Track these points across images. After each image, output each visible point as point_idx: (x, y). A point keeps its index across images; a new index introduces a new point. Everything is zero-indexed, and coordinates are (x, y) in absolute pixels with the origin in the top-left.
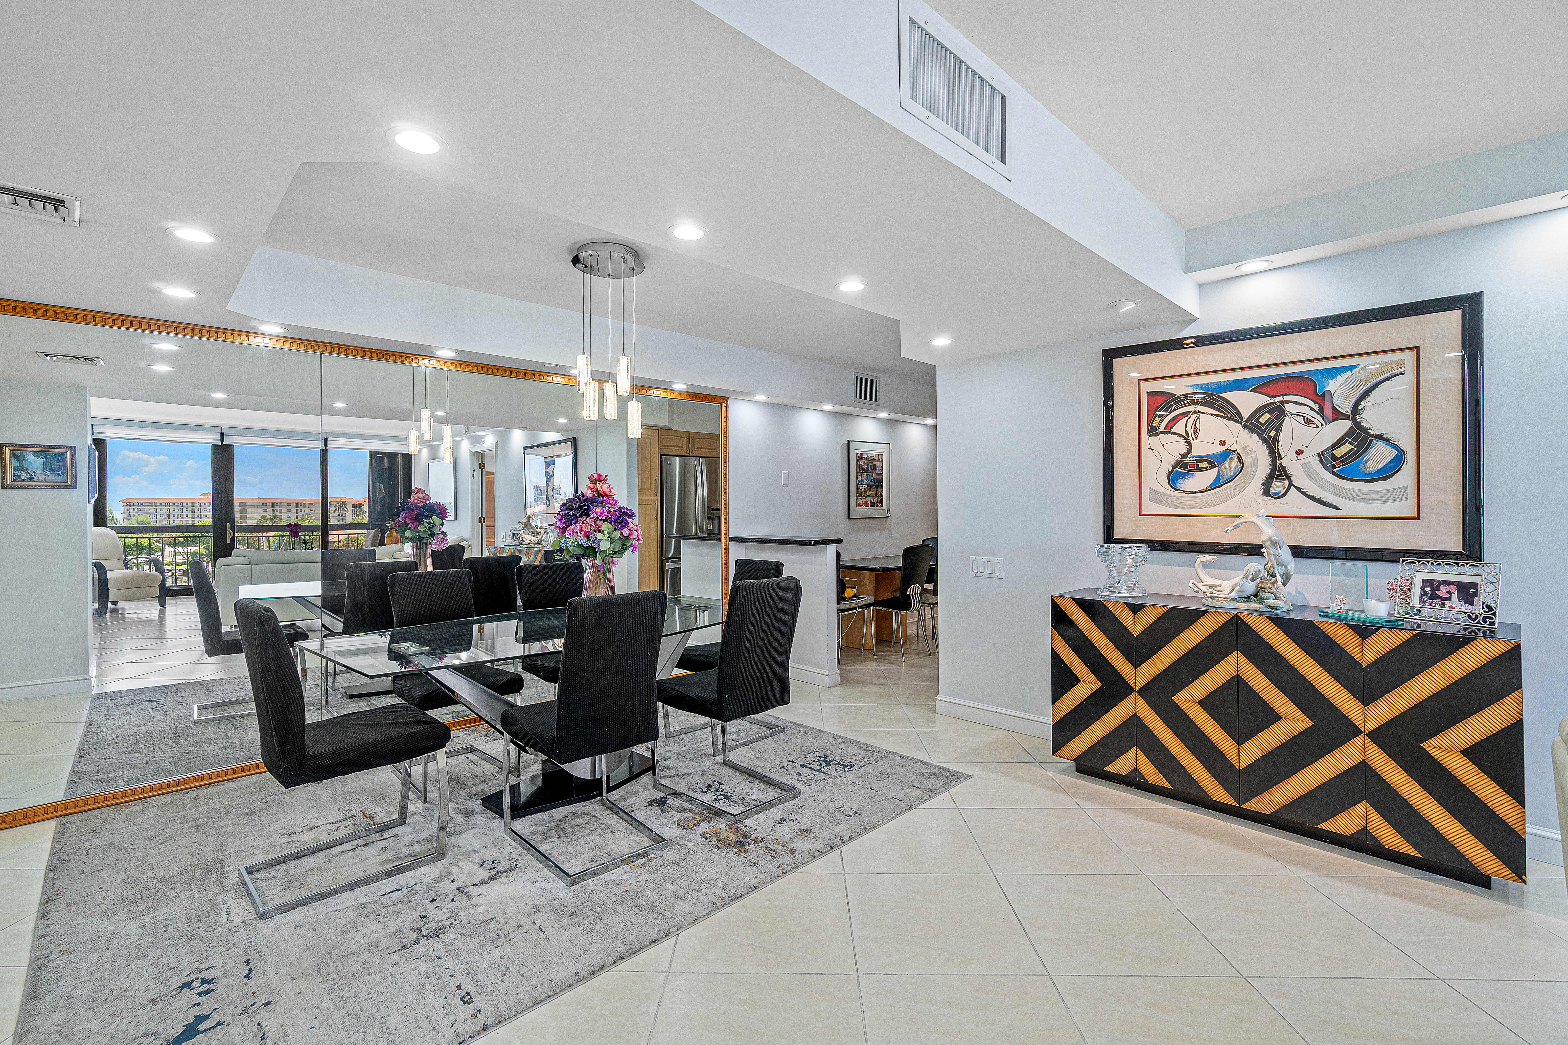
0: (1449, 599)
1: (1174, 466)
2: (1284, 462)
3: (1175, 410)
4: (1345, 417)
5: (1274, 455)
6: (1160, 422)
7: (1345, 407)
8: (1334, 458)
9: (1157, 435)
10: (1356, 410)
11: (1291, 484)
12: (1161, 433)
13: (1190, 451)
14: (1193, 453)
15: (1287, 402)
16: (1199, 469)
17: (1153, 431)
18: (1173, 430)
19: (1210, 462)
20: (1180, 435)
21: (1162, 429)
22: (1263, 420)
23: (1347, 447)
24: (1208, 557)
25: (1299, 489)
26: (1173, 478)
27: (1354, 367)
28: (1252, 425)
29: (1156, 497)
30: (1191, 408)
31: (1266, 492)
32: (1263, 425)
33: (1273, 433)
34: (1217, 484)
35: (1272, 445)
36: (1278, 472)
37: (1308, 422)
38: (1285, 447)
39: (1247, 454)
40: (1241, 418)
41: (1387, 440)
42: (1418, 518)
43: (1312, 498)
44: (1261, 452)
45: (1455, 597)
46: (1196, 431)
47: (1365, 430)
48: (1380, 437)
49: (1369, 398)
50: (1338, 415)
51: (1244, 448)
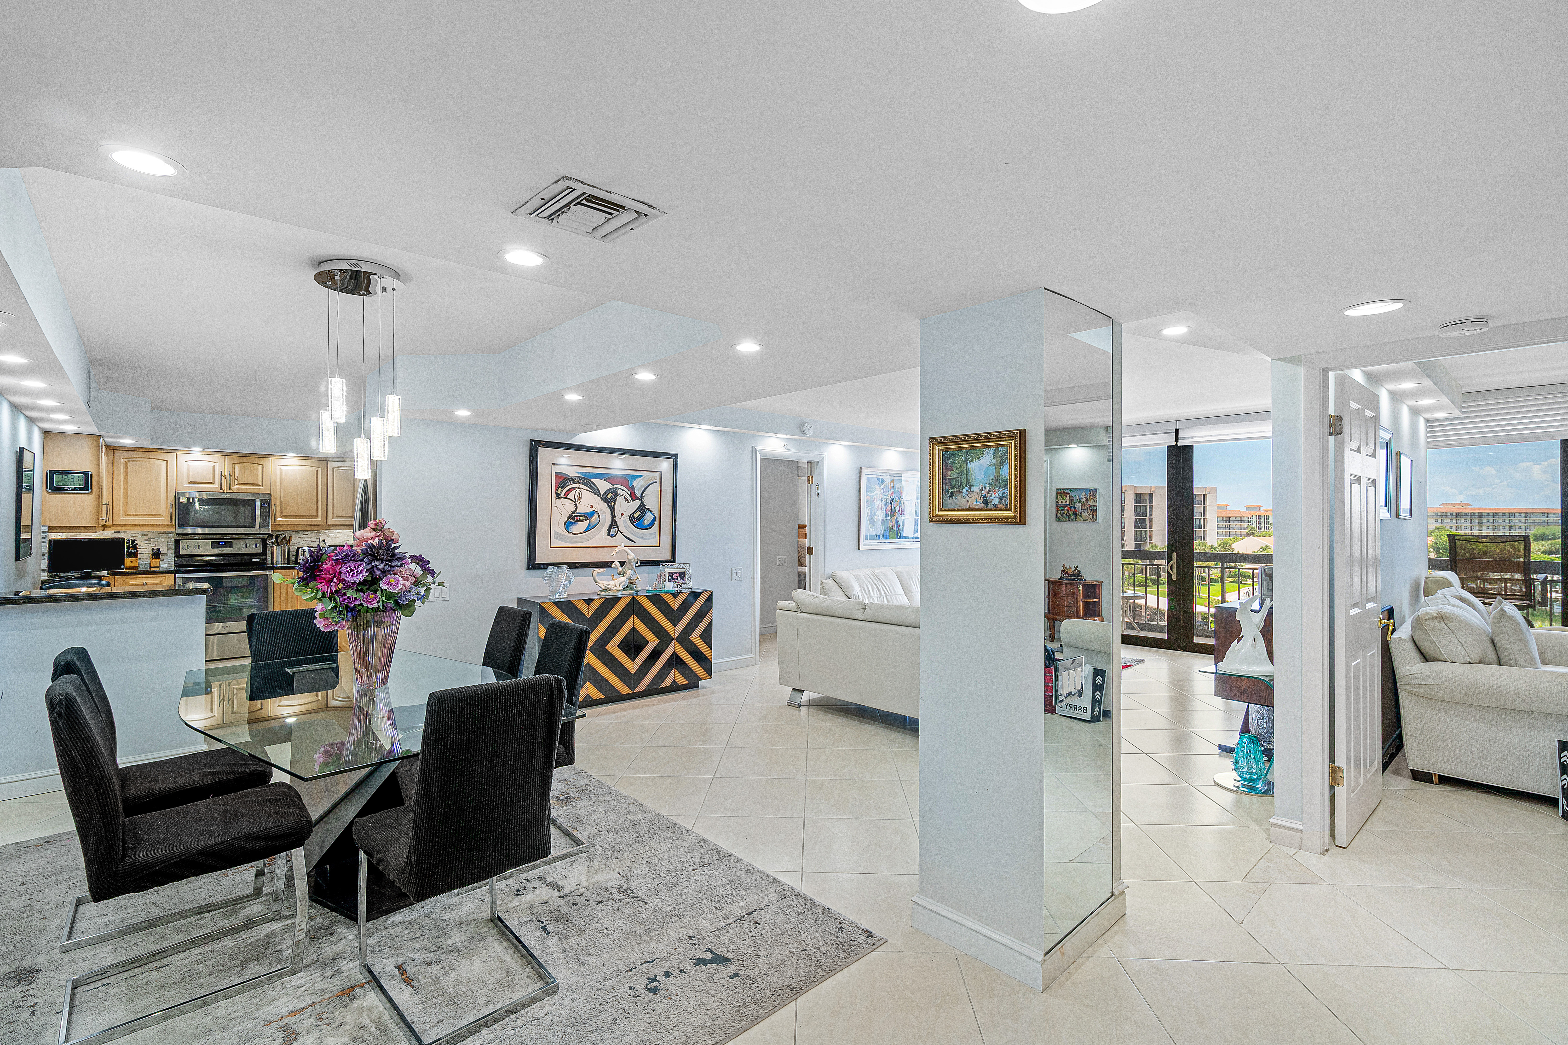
0: (677, 579)
1: (569, 518)
2: (616, 519)
3: (569, 485)
4: (638, 499)
5: (613, 514)
6: (562, 491)
7: (639, 495)
8: (635, 518)
9: (559, 498)
10: (642, 497)
11: (618, 530)
12: (562, 497)
13: (576, 509)
14: (578, 511)
15: (619, 489)
16: (580, 521)
17: (558, 496)
18: (568, 497)
19: (585, 517)
20: (572, 500)
21: (562, 496)
22: (609, 496)
23: (639, 513)
24: (602, 570)
25: (621, 533)
26: (568, 525)
27: (642, 476)
28: (605, 499)
29: (559, 537)
30: (577, 485)
31: (609, 534)
32: (609, 499)
33: (613, 504)
34: (588, 529)
35: (612, 509)
36: (614, 524)
37: (626, 500)
38: (617, 512)
39: (602, 513)
40: (600, 494)
41: (650, 511)
42: (659, 546)
43: (626, 537)
44: (608, 512)
45: (679, 578)
46: (580, 499)
47: (644, 505)
48: (648, 509)
49: (646, 492)
50: (637, 499)
51: (601, 510)
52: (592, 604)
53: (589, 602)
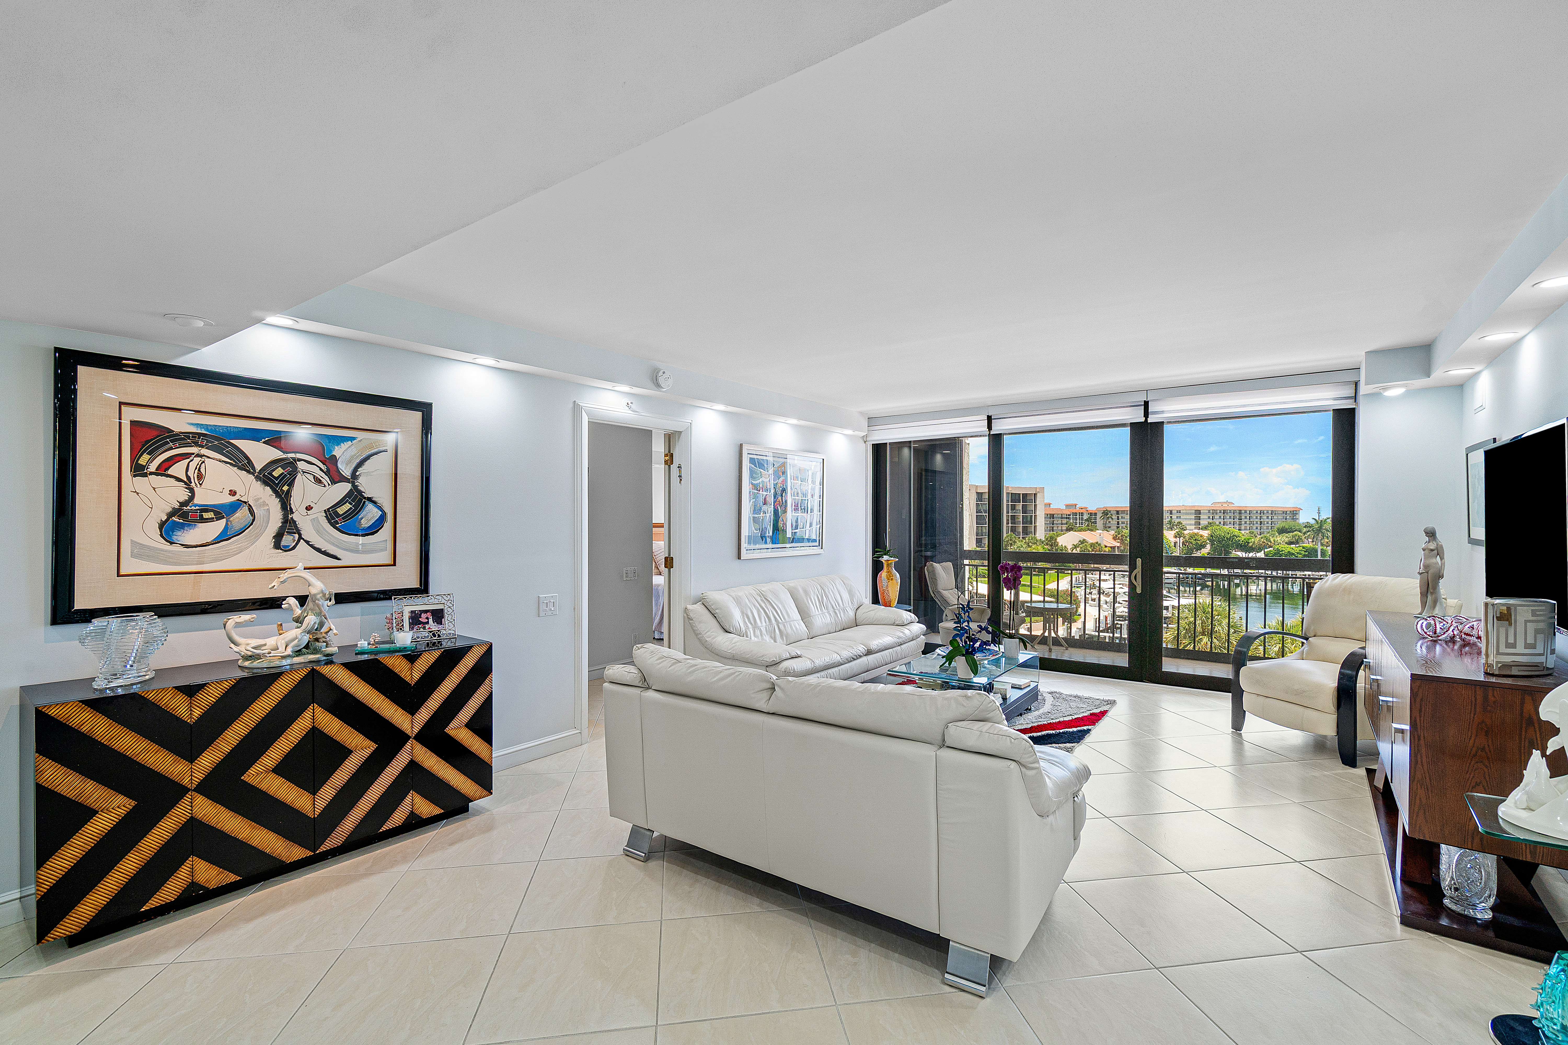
0: (428, 623)
1: (170, 515)
2: (295, 516)
3: (171, 449)
4: (346, 480)
5: (286, 507)
6: (151, 461)
7: (346, 472)
8: (338, 515)
9: (145, 475)
10: (354, 476)
11: (300, 538)
12: (151, 473)
13: (192, 498)
14: (196, 501)
15: (300, 460)
16: (203, 520)
17: (139, 470)
18: (170, 472)
19: (216, 513)
20: (178, 480)
21: (153, 467)
22: (276, 474)
23: (347, 506)
25: (307, 542)
26: (169, 528)
27: (353, 438)
28: (266, 478)
29: (141, 551)
30: (194, 450)
31: (277, 546)
32: (277, 478)
33: (285, 488)
34: (224, 537)
35: (284, 500)
36: (289, 526)
37: (318, 481)
38: (296, 501)
39: (259, 506)
40: (254, 468)
41: (374, 503)
42: (394, 565)
43: (318, 550)
44: (274, 504)
45: (431, 621)
46: (200, 477)
47: (360, 493)
48: (370, 499)
49: (363, 467)
50: (344, 479)
51: (256, 500)
52: (200, 696)
53: (191, 691)
